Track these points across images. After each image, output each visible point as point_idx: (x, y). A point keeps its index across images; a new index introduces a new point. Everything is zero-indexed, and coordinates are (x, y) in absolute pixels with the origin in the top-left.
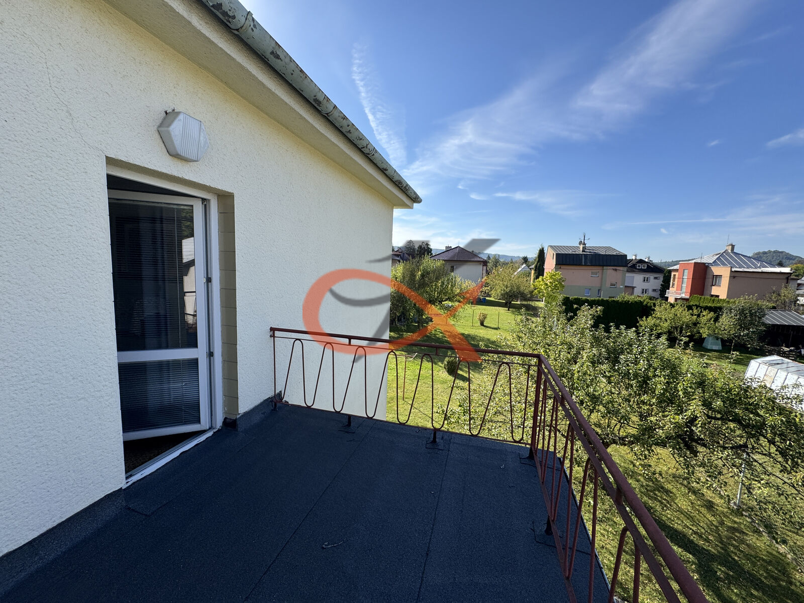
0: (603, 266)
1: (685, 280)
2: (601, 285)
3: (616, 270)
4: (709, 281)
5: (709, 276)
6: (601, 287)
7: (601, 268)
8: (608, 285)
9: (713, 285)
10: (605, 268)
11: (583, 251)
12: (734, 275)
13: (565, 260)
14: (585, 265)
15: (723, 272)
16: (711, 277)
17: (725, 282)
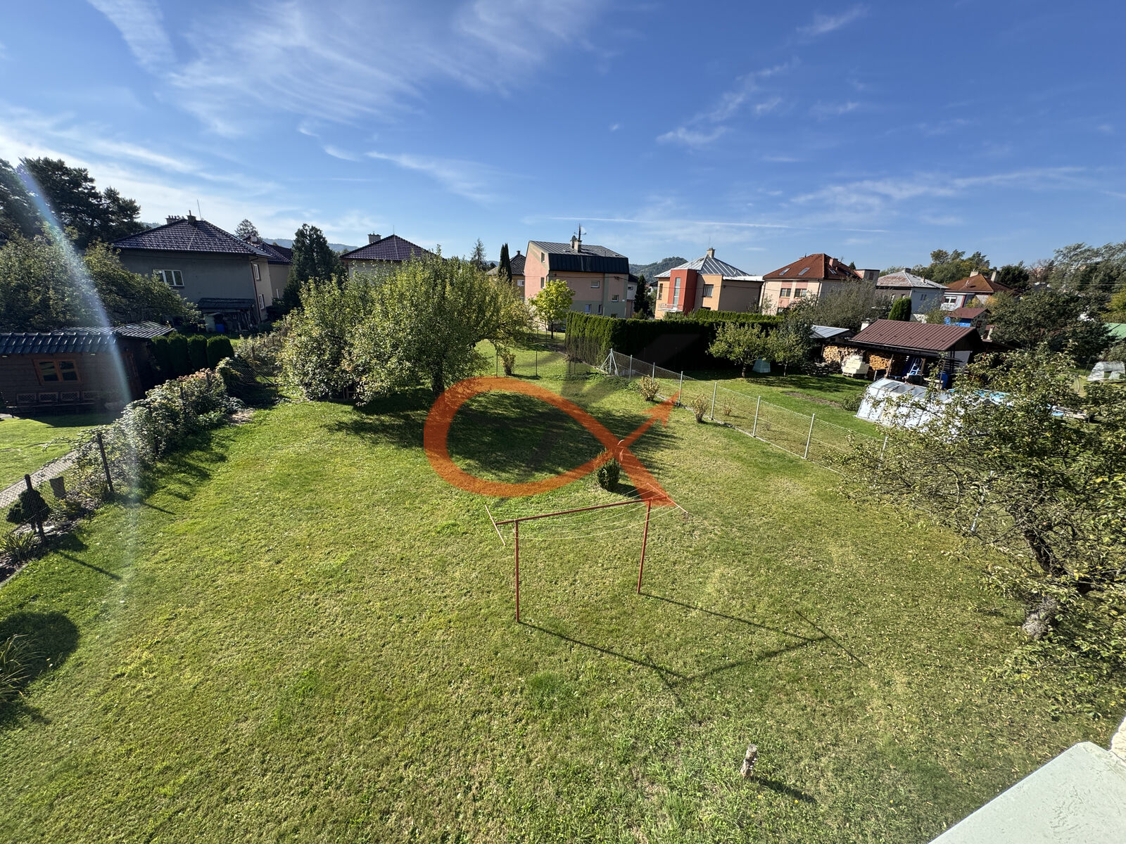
0: (604, 273)
1: (678, 291)
2: (603, 299)
3: (618, 278)
4: (700, 292)
5: (700, 286)
6: (602, 302)
7: (601, 275)
8: (610, 298)
9: (703, 296)
10: (606, 275)
11: (579, 251)
12: (725, 284)
13: (561, 263)
14: (585, 271)
15: (713, 280)
16: (702, 286)
17: (716, 292)
